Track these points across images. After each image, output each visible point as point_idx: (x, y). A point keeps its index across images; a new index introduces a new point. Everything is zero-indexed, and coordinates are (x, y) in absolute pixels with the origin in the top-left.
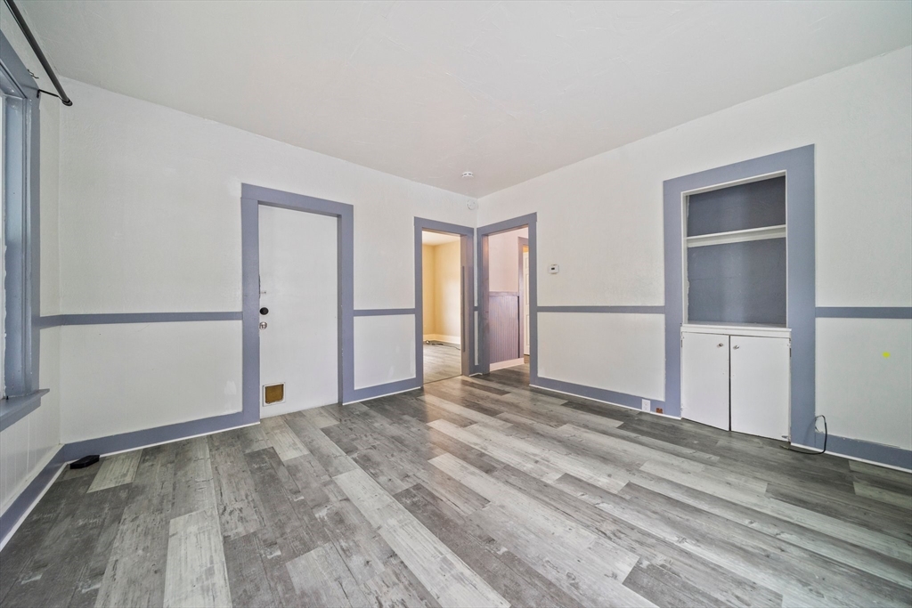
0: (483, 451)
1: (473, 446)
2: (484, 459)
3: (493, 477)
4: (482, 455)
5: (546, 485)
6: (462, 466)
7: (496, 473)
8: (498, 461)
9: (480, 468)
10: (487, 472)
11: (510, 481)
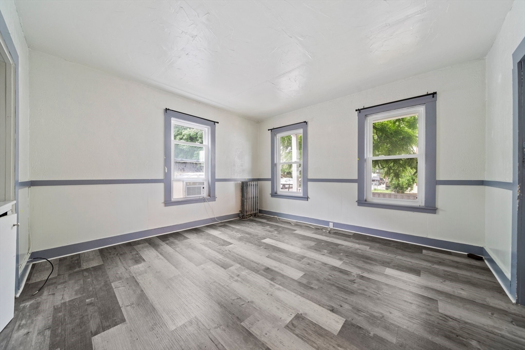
0: (272, 283)
1: (281, 287)
2: (270, 276)
3: (265, 266)
4: (272, 279)
5: (240, 264)
6: (283, 271)
7: (263, 268)
8: (262, 275)
9: (272, 271)
10: (268, 268)
11: (256, 265)
